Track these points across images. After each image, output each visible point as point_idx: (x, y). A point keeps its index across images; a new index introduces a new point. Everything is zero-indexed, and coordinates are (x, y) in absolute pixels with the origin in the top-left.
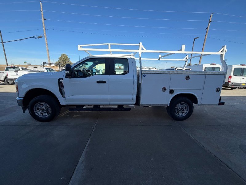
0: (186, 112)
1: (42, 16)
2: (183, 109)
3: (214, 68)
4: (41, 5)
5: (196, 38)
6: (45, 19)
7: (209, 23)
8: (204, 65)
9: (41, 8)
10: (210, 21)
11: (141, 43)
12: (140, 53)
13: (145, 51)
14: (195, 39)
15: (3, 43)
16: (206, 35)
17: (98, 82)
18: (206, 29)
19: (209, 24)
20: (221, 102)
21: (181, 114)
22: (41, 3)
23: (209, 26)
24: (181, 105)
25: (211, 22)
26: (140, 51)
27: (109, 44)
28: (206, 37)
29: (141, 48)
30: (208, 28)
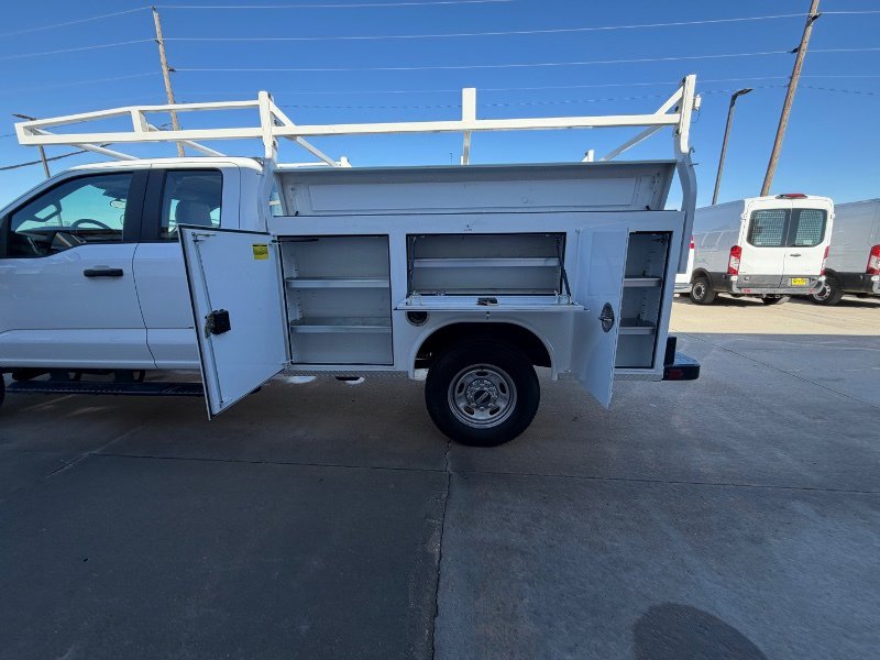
0: (505, 409)
1: (163, 60)
2: (484, 396)
3: (797, 212)
4: (157, 22)
5: (741, 92)
6: (172, 70)
7: (808, 24)
8: (748, 202)
9: (158, 29)
10: (814, 13)
11: (263, 95)
12: (268, 143)
13: (290, 128)
14: (734, 97)
15: (46, 160)
16: (791, 78)
17: (90, 274)
18: (795, 51)
19: (810, 29)
20: (677, 362)
21: (481, 418)
22: (155, 15)
23: (807, 39)
24: (478, 374)
25: (816, 17)
26: (267, 132)
27: (135, 110)
28: (795, 84)
29: (265, 119)
30: (805, 46)
